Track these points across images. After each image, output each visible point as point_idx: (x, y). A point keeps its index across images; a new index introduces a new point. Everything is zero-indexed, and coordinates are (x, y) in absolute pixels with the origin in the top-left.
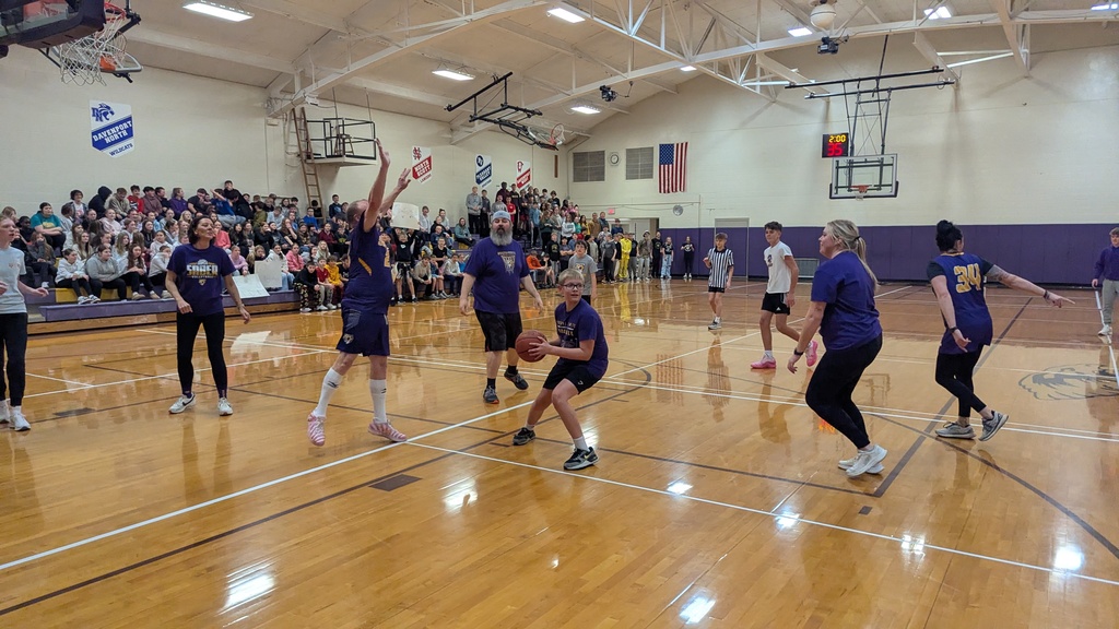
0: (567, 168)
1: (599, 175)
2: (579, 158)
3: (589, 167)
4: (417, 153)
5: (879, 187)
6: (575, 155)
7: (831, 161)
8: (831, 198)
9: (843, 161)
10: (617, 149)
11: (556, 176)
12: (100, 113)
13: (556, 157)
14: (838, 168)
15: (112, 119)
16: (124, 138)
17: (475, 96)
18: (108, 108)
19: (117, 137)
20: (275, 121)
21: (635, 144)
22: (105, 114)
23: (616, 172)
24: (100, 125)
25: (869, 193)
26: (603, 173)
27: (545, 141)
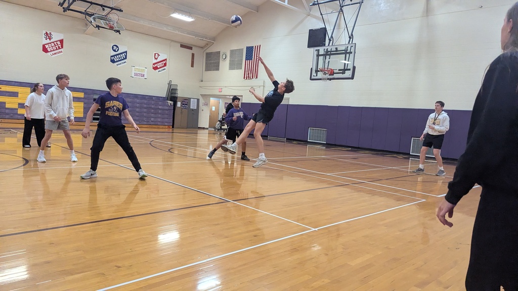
0: (201, 62)
1: (217, 67)
2: (209, 55)
3: (212, 62)
4: (48, 36)
5: (344, 71)
6: (207, 54)
7: (312, 50)
8: (311, 79)
9: (322, 50)
10: (226, 50)
11: (192, 66)
13: (193, 55)
14: (318, 55)
21: (235, 47)
23: (225, 65)
25: (335, 76)
26: (218, 66)
27: (104, 26)
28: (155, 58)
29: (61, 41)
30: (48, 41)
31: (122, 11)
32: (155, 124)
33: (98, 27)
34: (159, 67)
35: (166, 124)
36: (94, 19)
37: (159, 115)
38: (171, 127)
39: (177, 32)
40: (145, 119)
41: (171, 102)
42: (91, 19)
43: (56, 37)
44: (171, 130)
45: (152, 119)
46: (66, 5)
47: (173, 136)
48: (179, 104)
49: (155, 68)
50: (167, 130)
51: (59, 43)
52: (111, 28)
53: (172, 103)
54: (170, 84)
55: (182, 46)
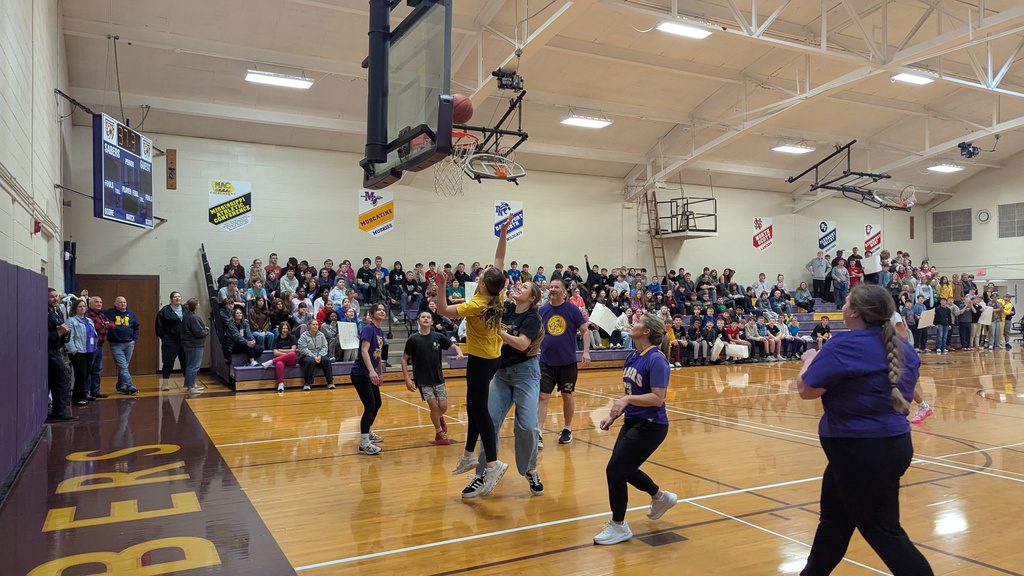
0: (926, 228)
1: (966, 234)
2: (939, 219)
3: (952, 226)
4: (758, 224)
6: (936, 216)
10: (986, 207)
11: (912, 237)
12: (500, 210)
13: (912, 218)
15: (509, 213)
16: (517, 227)
17: (816, 166)
18: (507, 205)
19: (512, 227)
20: (630, 205)
21: (1009, 199)
22: (505, 210)
23: (986, 230)
24: (501, 218)
26: (970, 232)
27: (894, 204)
28: (868, 233)
29: (770, 228)
30: (759, 231)
43: (765, 223)
51: (768, 231)
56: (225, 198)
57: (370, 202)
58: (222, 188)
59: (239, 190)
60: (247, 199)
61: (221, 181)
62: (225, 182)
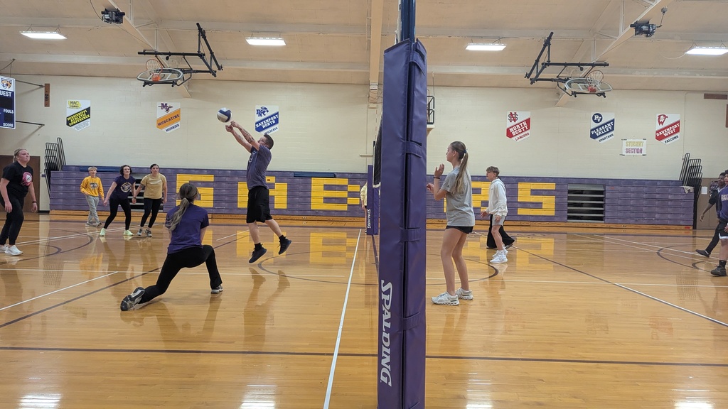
4: (513, 117)
15: (267, 114)
16: (273, 124)
18: (266, 109)
19: (269, 124)
20: (375, 105)
22: (264, 112)
24: (261, 118)
27: (582, 91)
28: (660, 123)
29: (528, 121)
30: (513, 123)
31: (608, 65)
32: (664, 223)
33: (574, 94)
34: (666, 135)
35: (681, 223)
36: (570, 85)
37: (670, 210)
38: (691, 228)
39: (698, 76)
40: (644, 215)
41: (689, 188)
42: (566, 85)
43: (521, 117)
44: (691, 232)
45: (657, 216)
46: (533, 75)
47: (694, 241)
48: (704, 190)
49: (660, 138)
50: (683, 233)
51: (525, 124)
52: (593, 91)
53: (691, 188)
54: (686, 159)
55: (707, 96)
56: (76, 110)
57: (164, 110)
58: (74, 105)
59: (83, 105)
60: (88, 111)
61: (73, 101)
62: (75, 101)
